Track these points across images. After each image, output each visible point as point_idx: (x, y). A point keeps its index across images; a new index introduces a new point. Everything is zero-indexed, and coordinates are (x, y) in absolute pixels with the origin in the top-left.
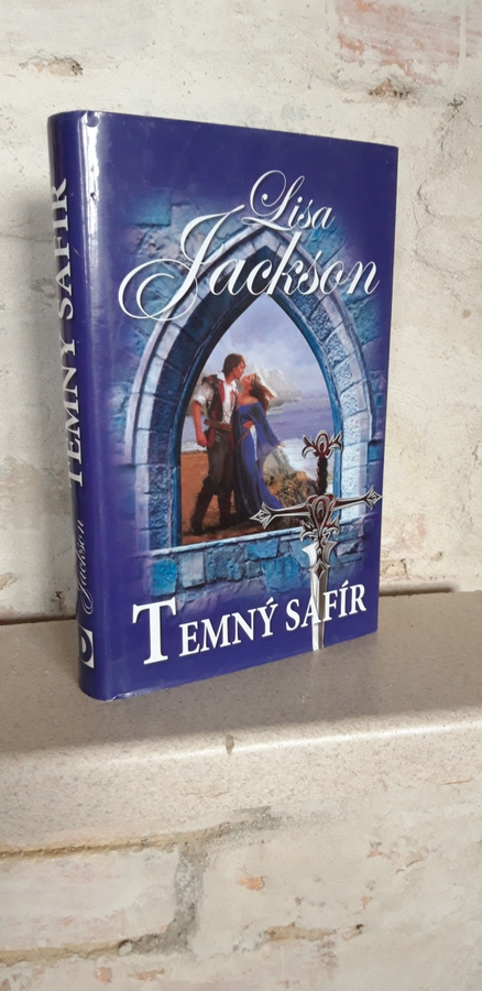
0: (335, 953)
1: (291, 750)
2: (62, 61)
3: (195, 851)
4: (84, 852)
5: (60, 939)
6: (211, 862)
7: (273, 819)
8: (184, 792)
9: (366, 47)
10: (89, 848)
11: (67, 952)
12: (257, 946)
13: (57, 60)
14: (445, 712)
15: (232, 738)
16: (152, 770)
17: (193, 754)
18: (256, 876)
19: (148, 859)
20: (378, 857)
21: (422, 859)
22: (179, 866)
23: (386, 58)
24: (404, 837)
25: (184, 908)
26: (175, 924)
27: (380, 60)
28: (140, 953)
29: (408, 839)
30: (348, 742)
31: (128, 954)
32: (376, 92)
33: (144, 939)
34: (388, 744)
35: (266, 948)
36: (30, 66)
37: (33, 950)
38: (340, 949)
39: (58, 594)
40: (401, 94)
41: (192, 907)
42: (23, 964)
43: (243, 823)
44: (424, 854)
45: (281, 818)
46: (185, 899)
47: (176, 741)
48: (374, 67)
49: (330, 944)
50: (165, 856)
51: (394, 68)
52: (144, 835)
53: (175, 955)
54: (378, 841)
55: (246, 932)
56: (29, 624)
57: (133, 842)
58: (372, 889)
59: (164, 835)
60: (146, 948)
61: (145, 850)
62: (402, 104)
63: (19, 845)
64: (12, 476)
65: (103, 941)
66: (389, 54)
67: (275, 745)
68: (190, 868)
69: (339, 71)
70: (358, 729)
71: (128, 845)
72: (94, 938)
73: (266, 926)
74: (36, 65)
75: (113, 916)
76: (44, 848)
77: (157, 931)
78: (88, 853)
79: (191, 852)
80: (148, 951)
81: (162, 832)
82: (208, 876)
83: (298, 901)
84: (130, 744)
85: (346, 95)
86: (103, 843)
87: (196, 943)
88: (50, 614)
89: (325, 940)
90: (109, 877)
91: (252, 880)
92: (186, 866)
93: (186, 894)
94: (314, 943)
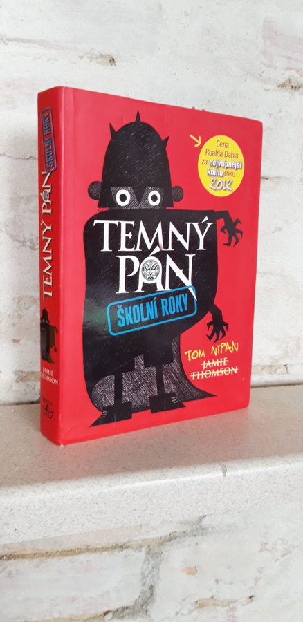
0: (237, 615)
1: (260, 474)
2: (104, 56)
3: (155, 550)
4: (87, 552)
5: (68, 612)
6: (165, 558)
7: (203, 529)
10: (90, 550)
12: (190, 612)
13: (102, 56)
15: (225, 466)
16: (179, 486)
18: (193, 566)
19: (126, 557)
20: (265, 552)
21: (290, 552)
22: (145, 561)
23: (289, 66)
24: (280, 539)
25: (146, 588)
26: (140, 599)
27: (285, 67)
28: (118, 618)
29: (283, 540)
30: (292, 469)
31: (110, 620)
32: (282, 86)
33: (120, 610)
35: (195, 613)
36: (85, 58)
38: (240, 612)
40: (294, 88)
41: (152, 587)
43: (184, 532)
44: (291, 549)
46: (147, 583)
47: (192, 468)
48: (283, 71)
49: (234, 609)
50: (137, 554)
51: (294, 72)
52: (124, 541)
53: (140, 619)
54: (265, 541)
55: (184, 603)
57: (117, 545)
58: (261, 572)
59: (136, 541)
60: (121, 615)
61: (125, 551)
62: (296, 94)
63: (46, 549)
65: (95, 612)
67: (251, 471)
68: (152, 562)
69: (263, 72)
71: (113, 548)
72: (89, 610)
73: (196, 598)
74: (89, 58)
75: (102, 595)
77: (128, 604)
78: (90, 553)
79: (152, 551)
80: (122, 617)
81: (135, 539)
82: (163, 567)
83: (217, 581)
85: (265, 86)
86: (98, 546)
87: (153, 611)
89: (229, 604)
90: (101, 569)
91: (189, 569)
92: (149, 560)
93: (148, 579)
94: (224, 609)
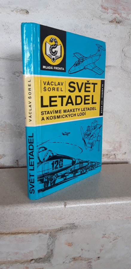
0: (92, 265)
1: (83, 207)
3: (53, 234)
4: (22, 234)
5: (14, 258)
6: (58, 238)
7: (76, 226)
8: (52, 218)
9: (109, 9)
10: (23, 233)
11: (16, 262)
13: (22, 10)
14: (127, 197)
15: (66, 203)
16: (43, 211)
17: (55, 207)
18: (70, 242)
20: (105, 238)
21: (117, 239)
22: (49, 239)
23: (115, 12)
24: (112, 233)
25: (49, 251)
26: (47, 255)
27: (113, 12)
28: (37, 263)
29: (113, 233)
30: (99, 205)
31: (33, 263)
32: (111, 22)
33: (38, 259)
34: (111, 206)
35: (72, 263)
36: (14, 11)
37: (7, 261)
38: (93, 264)
39: (17, 161)
40: (118, 22)
41: (52, 250)
42: (3, 265)
44: (118, 237)
45: (78, 226)
46: (50, 248)
47: (50, 203)
48: (111, 14)
49: (90, 262)
50: (45, 236)
51: (117, 15)
52: (39, 230)
53: (46, 264)
54: (105, 233)
55: (67, 258)
56: (9, 169)
57: (36, 231)
58: (103, 247)
59: (45, 230)
60: (38, 262)
61: (39, 234)
62: (119, 25)
63: (4, 231)
64: (5, 127)
65: (26, 259)
66: (115, 11)
67: (78, 205)
69: (101, 15)
70: (102, 201)
71: (34, 232)
72: (24, 258)
73: (73, 256)
74: (16, 11)
75: (29, 252)
76: (11, 232)
77: (42, 257)
78: (23, 234)
79: (52, 235)
80: (39, 262)
81: (44, 229)
82: (56, 242)
83: (82, 250)
84: (37, 203)
85: (103, 22)
86: (27, 232)
87: (53, 261)
88: (15, 166)
89: (89, 261)
90: (29, 241)
91: (69, 243)
94: (86, 262)
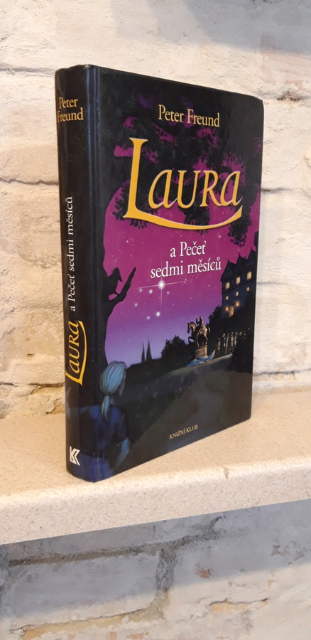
12: (205, 614)
19: (141, 560)
43: (197, 536)
68: (166, 565)
92: (163, 564)
93: (163, 582)
